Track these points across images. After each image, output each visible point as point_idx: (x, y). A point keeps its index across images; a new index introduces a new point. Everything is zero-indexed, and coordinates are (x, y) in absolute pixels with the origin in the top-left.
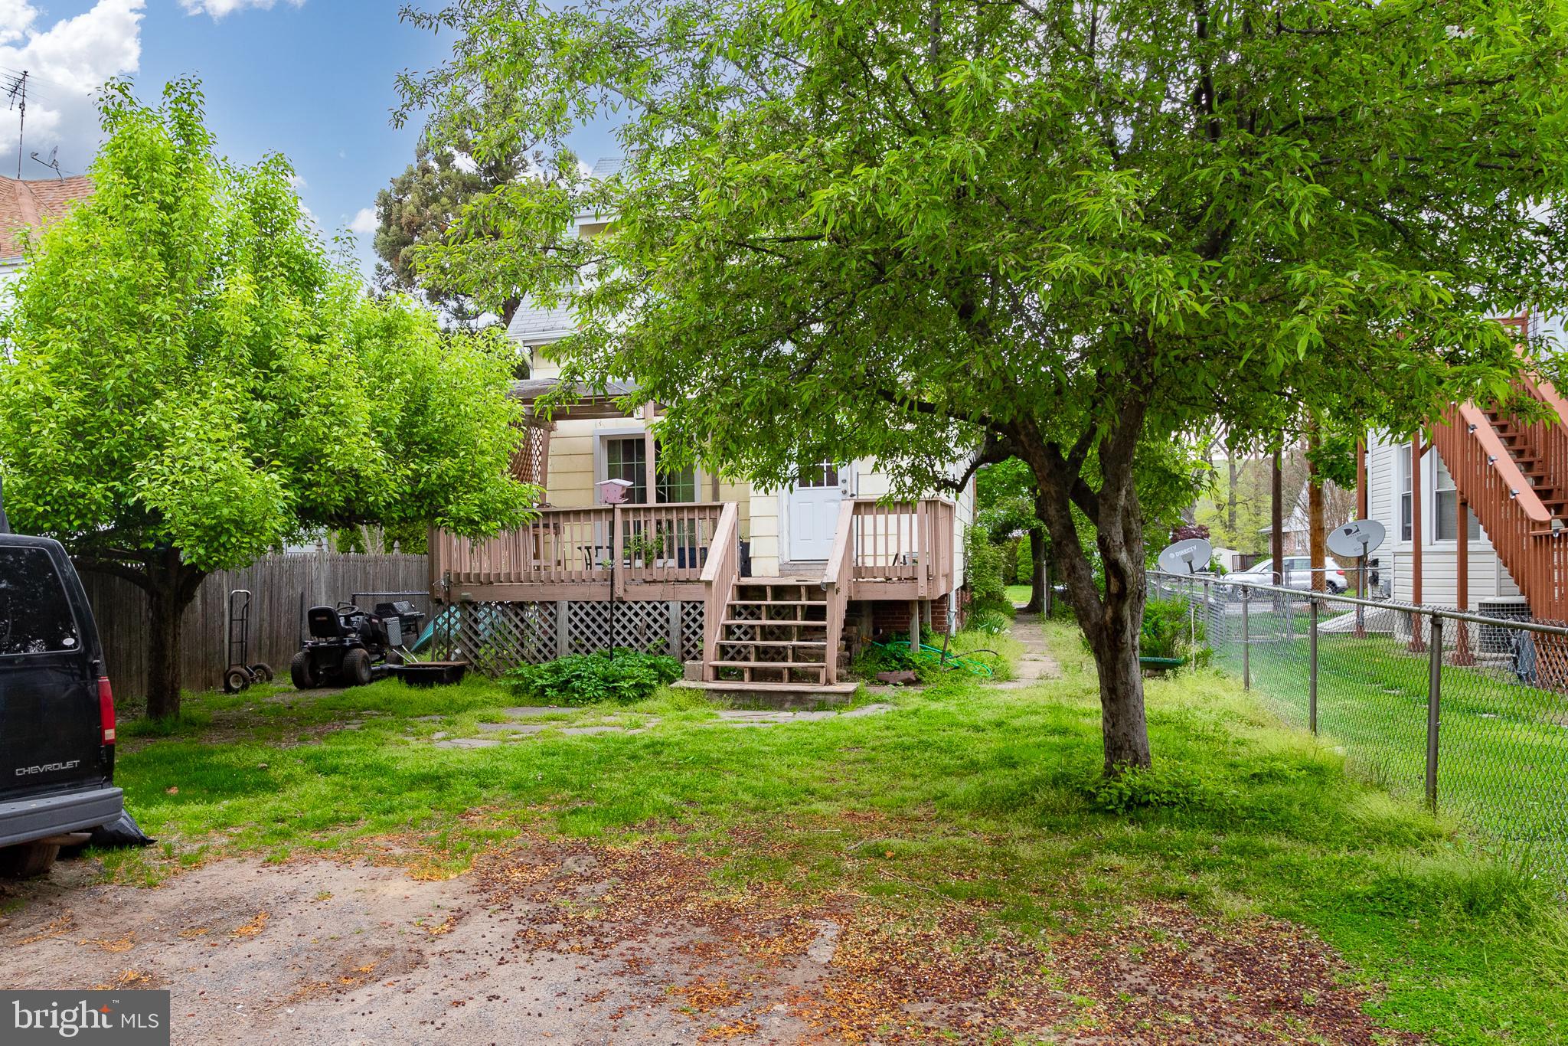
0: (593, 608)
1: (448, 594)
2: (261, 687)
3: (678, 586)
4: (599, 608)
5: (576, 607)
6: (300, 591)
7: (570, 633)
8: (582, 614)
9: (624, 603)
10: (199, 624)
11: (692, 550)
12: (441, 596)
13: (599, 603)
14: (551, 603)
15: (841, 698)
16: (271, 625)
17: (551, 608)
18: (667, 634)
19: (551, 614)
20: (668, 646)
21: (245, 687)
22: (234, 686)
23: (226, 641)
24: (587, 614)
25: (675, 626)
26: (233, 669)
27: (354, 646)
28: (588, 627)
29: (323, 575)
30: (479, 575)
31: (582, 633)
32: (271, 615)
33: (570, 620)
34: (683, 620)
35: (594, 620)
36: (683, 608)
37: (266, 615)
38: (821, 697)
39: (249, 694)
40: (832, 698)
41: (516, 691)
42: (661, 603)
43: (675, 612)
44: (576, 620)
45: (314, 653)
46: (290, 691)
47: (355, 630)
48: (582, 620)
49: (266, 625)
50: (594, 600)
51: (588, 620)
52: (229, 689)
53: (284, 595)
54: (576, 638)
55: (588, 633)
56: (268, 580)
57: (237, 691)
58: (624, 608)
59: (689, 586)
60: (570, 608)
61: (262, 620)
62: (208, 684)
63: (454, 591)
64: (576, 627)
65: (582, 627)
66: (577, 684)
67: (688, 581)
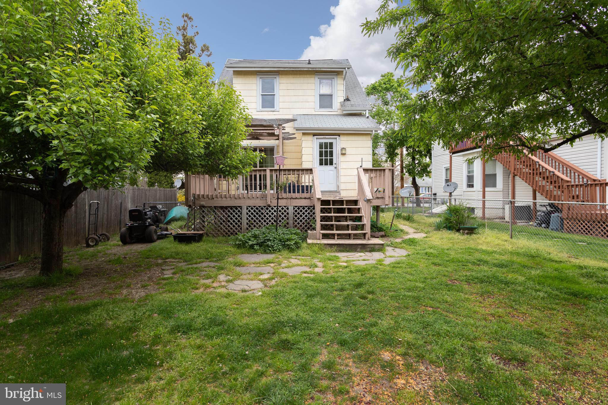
0: (257, 209)
1: (194, 203)
2: (105, 243)
3: (292, 200)
4: (260, 209)
5: (250, 208)
6: (120, 201)
7: (247, 219)
8: (252, 211)
9: (270, 207)
10: (73, 216)
11: (298, 186)
12: (191, 204)
13: (260, 207)
14: (239, 207)
15: (381, 246)
16: (107, 215)
17: (239, 209)
18: (288, 219)
19: (239, 211)
20: (288, 223)
21: (96, 245)
22: (91, 244)
23: (87, 223)
24: (255, 211)
25: (291, 215)
26: (90, 236)
27: (150, 225)
28: (255, 216)
29: (129, 195)
30: (208, 195)
31: (252, 219)
32: (108, 211)
33: (247, 214)
34: (294, 213)
35: (257, 214)
36: (294, 209)
37: (105, 212)
38: (372, 246)
39: (99, 248)
40: (377, 246)
41: (239, 246)
42: (285, 207)
43: (291, 210)
44: (250, 213)
45: (130, 228)
46: (119, 245)
47: (150, 218)
48: (252, 214)
49: (105, 216)
50: (257, 205)
51: (255, 214)
52: (88, 246)
53: (114, 202)
54: (249, 221)
55: (255, 218)
56: (107, 197)
57: (93, 246)
58: (270, 209)
59: (297, 200)
60: (247, 209)
61: (104, 214)
62: (77, 243)
63: (197, 202)
64: (250, 216)
65: (252, 216)
66: (269, 243)
67: (296, 198)
